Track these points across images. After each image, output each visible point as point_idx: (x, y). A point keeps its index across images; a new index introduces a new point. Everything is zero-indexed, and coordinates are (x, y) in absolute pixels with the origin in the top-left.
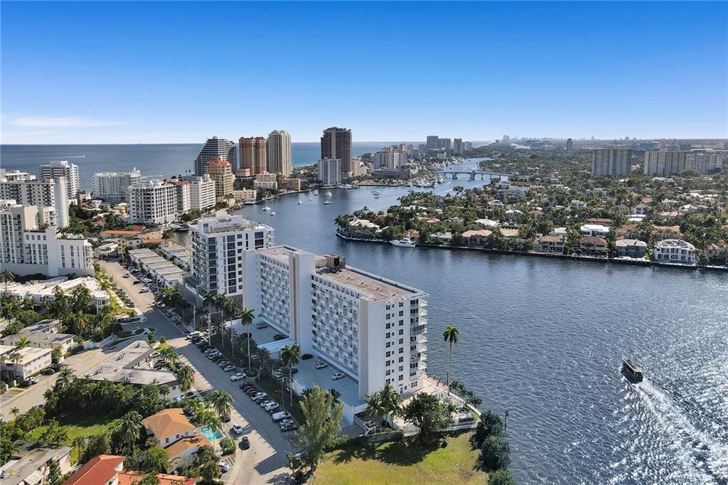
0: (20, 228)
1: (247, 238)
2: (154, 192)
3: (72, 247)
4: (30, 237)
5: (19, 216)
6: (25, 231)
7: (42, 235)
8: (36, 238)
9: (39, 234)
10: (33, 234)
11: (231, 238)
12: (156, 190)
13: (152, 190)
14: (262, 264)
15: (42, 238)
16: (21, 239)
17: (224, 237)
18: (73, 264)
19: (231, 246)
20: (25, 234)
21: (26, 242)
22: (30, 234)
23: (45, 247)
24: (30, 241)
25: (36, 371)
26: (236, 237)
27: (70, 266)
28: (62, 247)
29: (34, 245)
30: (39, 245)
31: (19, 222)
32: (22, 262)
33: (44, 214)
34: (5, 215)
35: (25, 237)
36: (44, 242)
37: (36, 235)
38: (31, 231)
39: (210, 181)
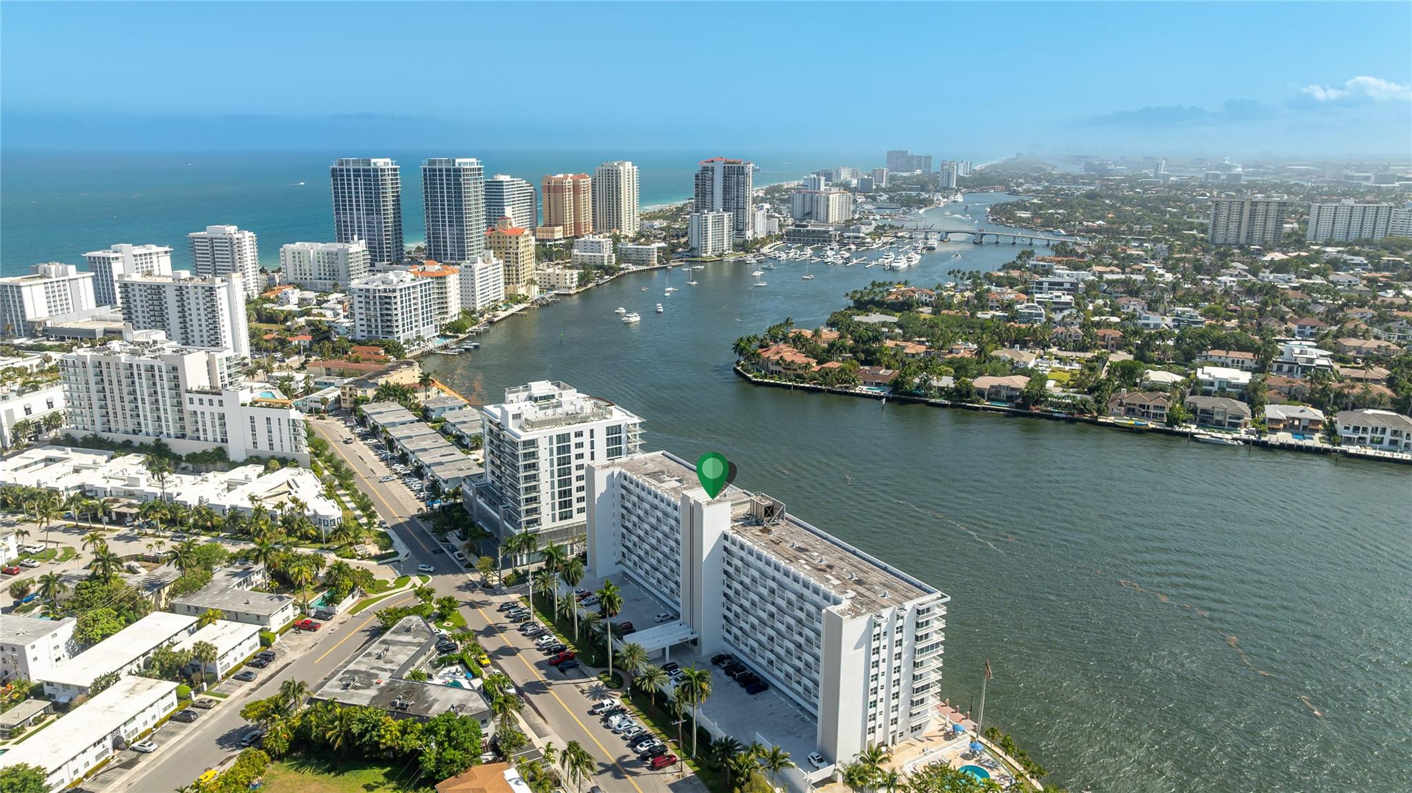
0: (177, 386)
1: (592, 436)
2: (398, 294)
3: (268, 419)
4: (196, 401)
5: (175, 369)
6: (188, 391)
7: (216, 399)
8: (206, 402)
9: (211, 397)
10: (201, 396)
11: (563, 438)
12: (401, 290)
13: (394, 291)
14: (623, 487)
15: (216, 403)
16: (180, 404)
17: (551, 438)
18: (271, 445)
19: (564, 449)
20: (188, 396)
21: (188, 407)
22: (196, 397)
23: (222, 417)
24: (196, 407)
25: (237, 663)
26: (572, 436)
27: (267, 448)
28: (252, 418)
29: (203, 413)
30: (212, 414)
31: (176, 378)
32: (184, 436)
33: (217, 362)
34: (152, 367)
35: (187, 401)
36: (221, 410)
37: (206, 398)
38: (198, 392)
39: (494, 261)
